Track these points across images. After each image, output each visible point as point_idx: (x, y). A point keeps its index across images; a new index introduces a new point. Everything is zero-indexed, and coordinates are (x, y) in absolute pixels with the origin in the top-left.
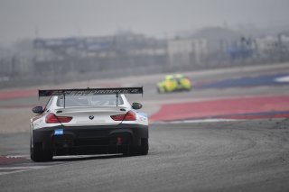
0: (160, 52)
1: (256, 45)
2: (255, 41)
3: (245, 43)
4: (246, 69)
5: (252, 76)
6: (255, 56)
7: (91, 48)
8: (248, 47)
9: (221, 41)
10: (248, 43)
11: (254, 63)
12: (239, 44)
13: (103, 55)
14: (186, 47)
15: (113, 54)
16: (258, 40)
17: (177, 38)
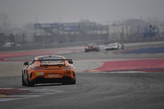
0: (104, 32)
1: (158, 30)
2: (157, 28)
3: (152, 28)
4: (152, 43)
5: (156, 47)
6: (157, 36)
7: (66, 29)
8: (153, 31)
9: (138, 28)
10: (154, 29)
11: (157, 40)
12: (148, 29)
13: (73, 33)
14: (119, 30)
15: (78, 33)
16: (159, 27)
17: (114, 25)
